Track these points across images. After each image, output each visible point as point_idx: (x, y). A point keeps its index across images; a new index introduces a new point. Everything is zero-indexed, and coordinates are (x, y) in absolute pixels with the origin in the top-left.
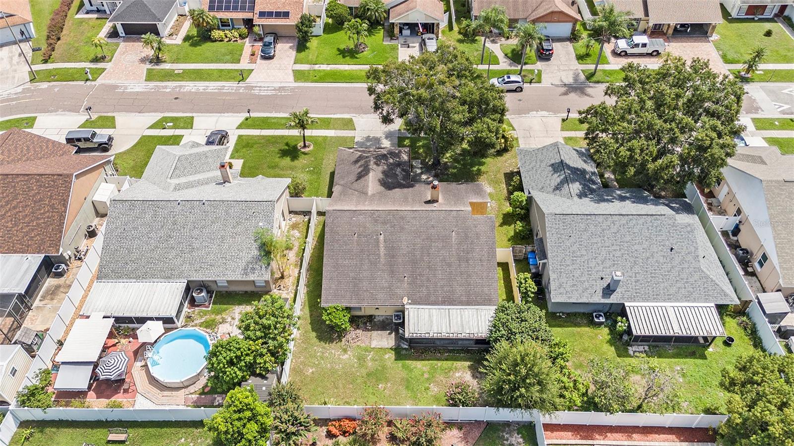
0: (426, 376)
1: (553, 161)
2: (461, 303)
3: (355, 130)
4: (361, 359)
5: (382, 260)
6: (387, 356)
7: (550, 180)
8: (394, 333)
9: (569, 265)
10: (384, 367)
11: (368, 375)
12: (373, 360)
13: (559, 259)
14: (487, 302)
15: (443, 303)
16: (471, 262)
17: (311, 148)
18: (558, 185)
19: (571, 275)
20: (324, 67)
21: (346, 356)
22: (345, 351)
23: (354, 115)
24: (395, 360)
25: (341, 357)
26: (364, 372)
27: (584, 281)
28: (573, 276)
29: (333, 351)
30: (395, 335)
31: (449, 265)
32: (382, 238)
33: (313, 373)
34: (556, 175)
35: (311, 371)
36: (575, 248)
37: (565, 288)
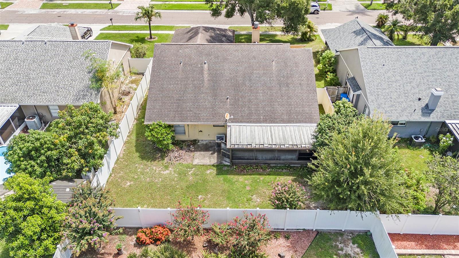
0: (248, 188)
1: (355, 30)
2: (283, 121)
4: (182, 174)
5: (206, 84)
6: (208, 172)
7: (354, 41)
8: (216, 153)
9: (385, 89)
10: (205, 181)
11: (188, 187)
12: (195, 174)
13: (375, 83)
14: (308, 120)
15: (265, 121)
16: (291, 86)
17: (156, 39)
18: (362, 42)
19: (388, 97)
20: (173, 3)
21: (167, 172)
22: (166, 167)
23: (192, 25)
24: (217, 175)
25: (162, 172)
26: (184, 184)
27: (402, 102)
28: (391, 98)
29: (154, 168)
30: (218, 155)
31: (270, 88)
32: (206, 66)
33: (130, 186)
34: (359, 37)
35: (129, 184)
36: (389, 74)
37: (384, 108)
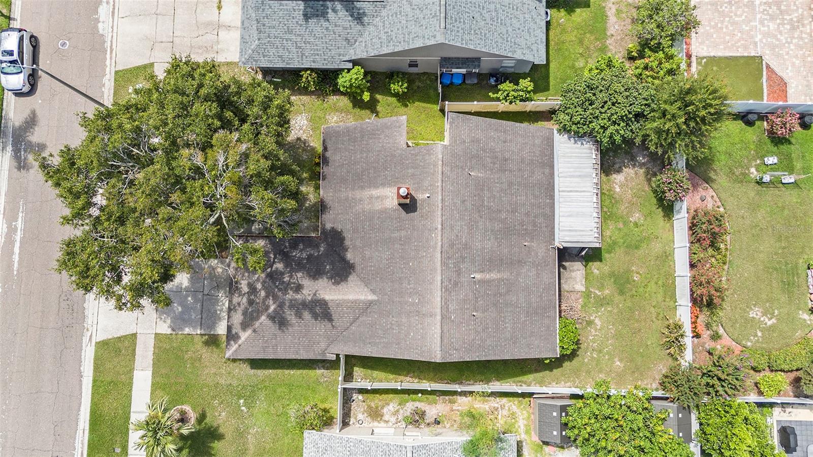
0: (621, 225)
1: (299, 15)
3: (134, 336)
4: (602, 302)
5: (506, 275)
6: (596, 272)
7: (336, 26)
8: (564, 263)
9: (507, 31)
10: (612, 274)
11: (622, 293)
12: (601, 287)
14: (549, 143)
15: (552, 197)
17: (187, 408)
18: (352, 16)
19: (518, 31)
21: (597, 321)
22: (590, 323)
23: (85, 340)
24: (601, 261)
25: (598, 327)
26: (617, 298)
27: (525, 18)
28: (519, 29)
29: (591, 338)
30: (567, 261)
32: (478, 276)
33: (621, 360)
34: (331, 15)
35: (618, 363)
